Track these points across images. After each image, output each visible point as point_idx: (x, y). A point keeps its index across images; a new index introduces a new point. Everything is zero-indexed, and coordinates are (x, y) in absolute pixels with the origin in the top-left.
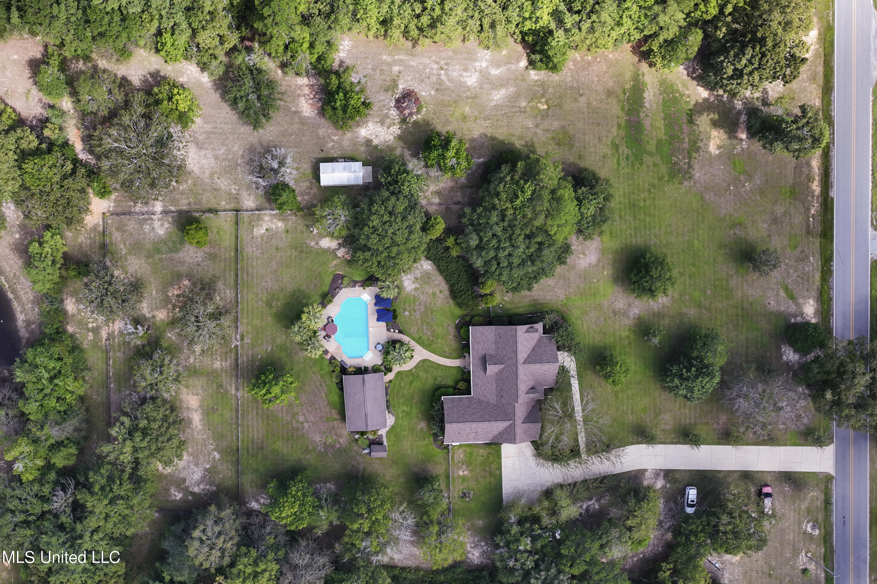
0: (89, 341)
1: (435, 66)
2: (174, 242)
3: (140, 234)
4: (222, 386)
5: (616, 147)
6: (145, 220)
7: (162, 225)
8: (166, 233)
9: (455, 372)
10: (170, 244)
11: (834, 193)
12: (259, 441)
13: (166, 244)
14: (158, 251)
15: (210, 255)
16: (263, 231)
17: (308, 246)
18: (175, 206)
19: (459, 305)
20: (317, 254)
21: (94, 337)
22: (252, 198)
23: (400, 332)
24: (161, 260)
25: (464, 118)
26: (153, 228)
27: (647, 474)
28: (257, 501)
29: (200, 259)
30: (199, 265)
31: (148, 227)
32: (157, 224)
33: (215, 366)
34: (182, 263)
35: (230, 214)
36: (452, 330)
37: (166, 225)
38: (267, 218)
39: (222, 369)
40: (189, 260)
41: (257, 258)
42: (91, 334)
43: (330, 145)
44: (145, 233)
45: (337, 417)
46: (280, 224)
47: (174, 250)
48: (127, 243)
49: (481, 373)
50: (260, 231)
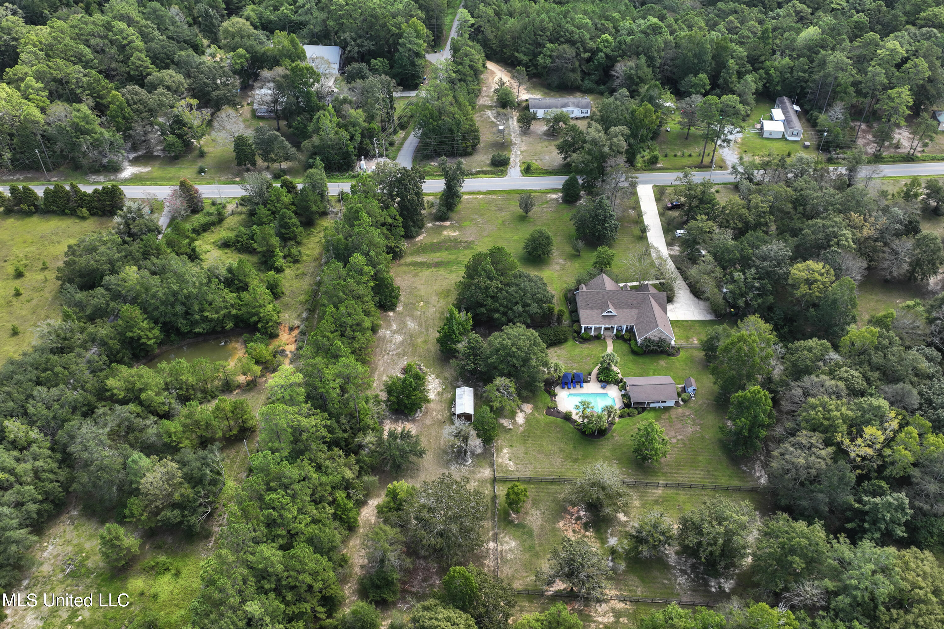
0: (629, 622)
1: (386, 357)
2: (524, 533)
3: (516, 563)
4: (656, 501)
5: (451, 271)
6: (502, 558)
7: (507, 542)
8: (515, 539)
9: (617, 344)
10: (525, 537)
11: (485, 190)
12: (702, 473)
13: (525, 541)
14: (531, 548)
15: (534, 504)
16: (511, 463)
17: (524, 432)
18: (488, 531)
19: (566, 340)
20: (530, 425)
21: (625, 616)
22: (482, 470)
23: (590, 374)
24: (540, 545)
25: (425, 341)
26: (510, 550)
27: (672, 253)
28: (759, 478)
29: (538, 512)
30: (544, 513)
31: (509, 555)
32: (505, 547)
33: (638, 505)
34: (542, 527)
35: (496, 487)
36: (584, 346)
37: (507, 539)
38: (500, 460)
39: (640, 500)
40: (539, 522)
41: (535, 467)
42: (621, 620)
43: (440, 417)
44: (515, 558)
45: (667, 416)
46: (505, 451)
47: (530, 533)
48: (525, 574)
49: (615, 318)
50: (511, 466)
